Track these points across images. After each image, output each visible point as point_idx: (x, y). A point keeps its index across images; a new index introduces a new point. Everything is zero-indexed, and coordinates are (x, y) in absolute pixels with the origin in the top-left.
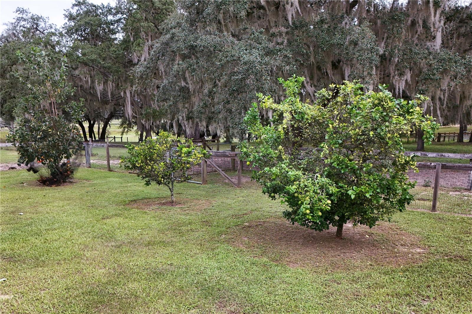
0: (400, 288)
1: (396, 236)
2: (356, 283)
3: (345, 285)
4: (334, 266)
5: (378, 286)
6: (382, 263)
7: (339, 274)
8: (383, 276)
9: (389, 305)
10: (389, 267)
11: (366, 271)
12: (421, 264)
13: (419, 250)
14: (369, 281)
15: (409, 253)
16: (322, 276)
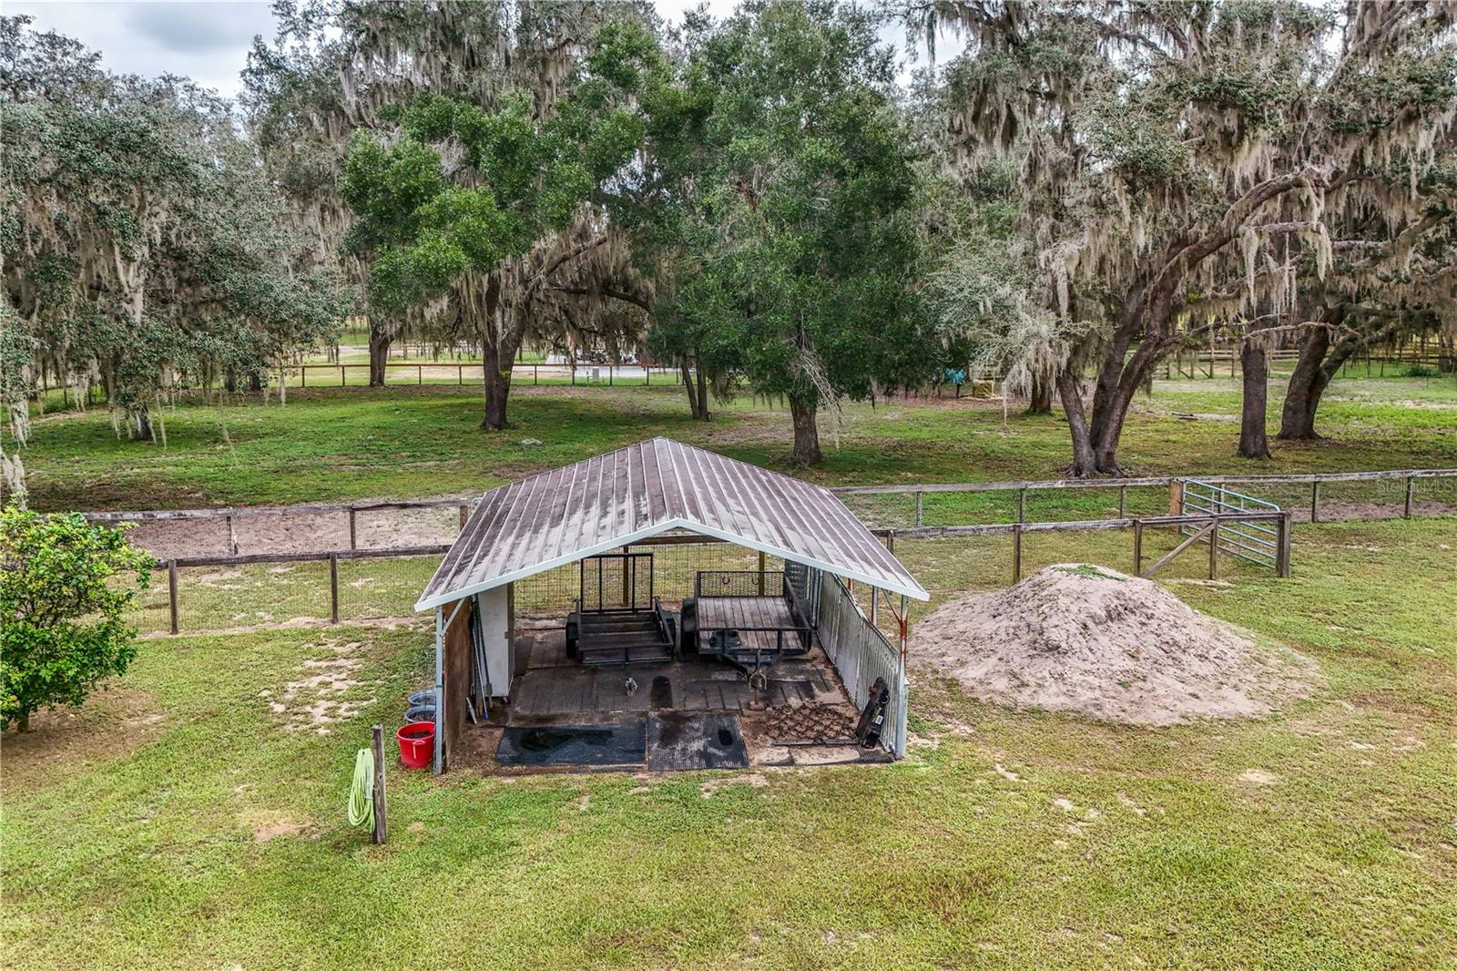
0: (133, 786)
1: (119, 701)
2: (72, 798)
3: (58, 809)
4: (34, 784)
5: (104, 793)
6: (103, 758)
7: (46, 794)
8: (108, 777)
9: (121, 813)
10: (114, 761)
11: (83, 777)
12: (158, 740)
13: (155, 718)
14: (91, 790)
15: (140, 728)
16: (20, 806)
